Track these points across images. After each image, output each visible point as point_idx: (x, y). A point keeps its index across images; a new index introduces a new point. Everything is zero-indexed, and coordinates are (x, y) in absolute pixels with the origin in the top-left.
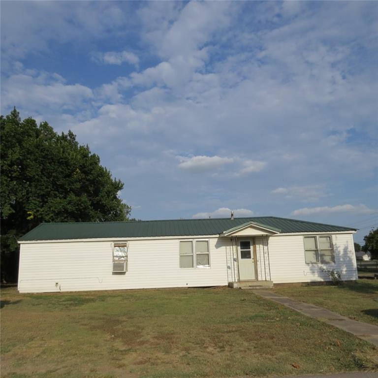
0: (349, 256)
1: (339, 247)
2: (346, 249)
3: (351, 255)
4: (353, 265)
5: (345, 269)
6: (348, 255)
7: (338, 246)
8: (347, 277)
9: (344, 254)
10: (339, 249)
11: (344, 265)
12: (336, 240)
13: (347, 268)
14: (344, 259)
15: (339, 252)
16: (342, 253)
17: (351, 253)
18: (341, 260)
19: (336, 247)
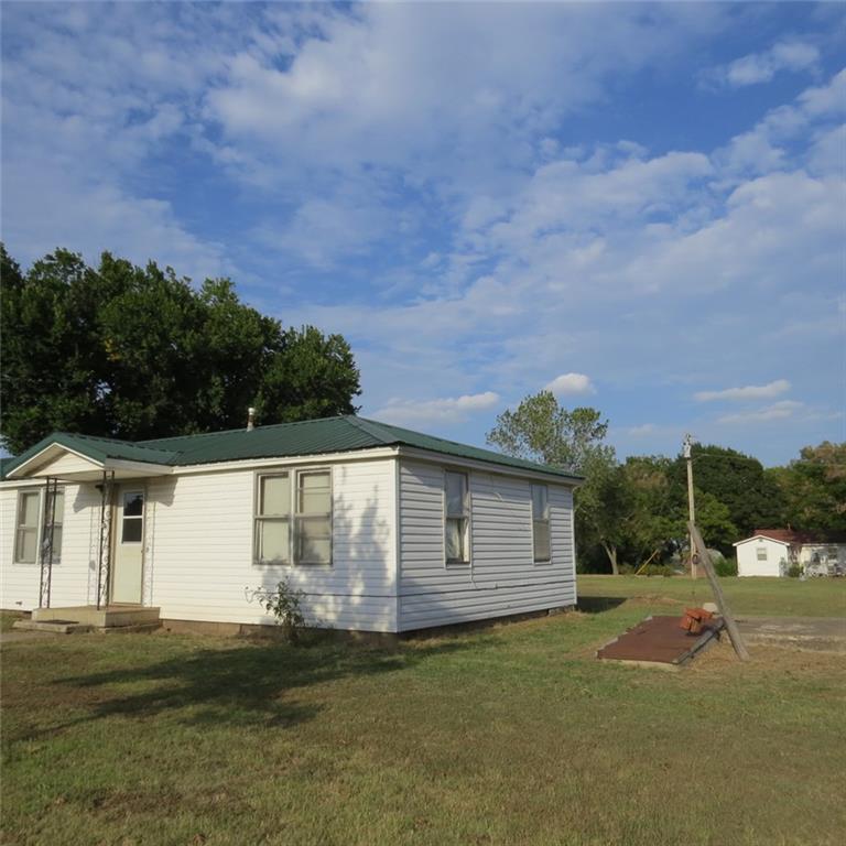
0: (375, 543)
1: (350, 508)
2: (369, 516)
3: (383, 536)
4: (383, 578)
5: (358, 590)
6: (375, 537)
7: (346, 505)
8: (363, 617)
9: (361, 534)
10: (349, 514)
11: (360, 575)
12: (344, 483)
13: (366, 586)
14: (360, 552)
15: (348, 526)
16: (356, 528)
17: (385, 530)
18: (353, 554)
19: (343, 509)
